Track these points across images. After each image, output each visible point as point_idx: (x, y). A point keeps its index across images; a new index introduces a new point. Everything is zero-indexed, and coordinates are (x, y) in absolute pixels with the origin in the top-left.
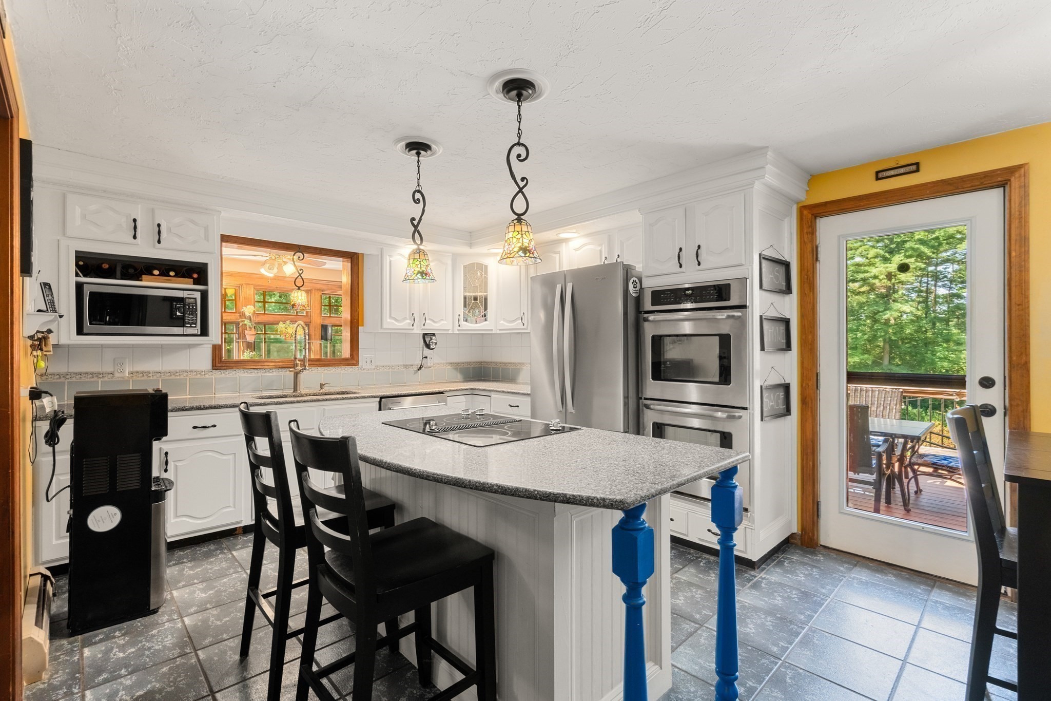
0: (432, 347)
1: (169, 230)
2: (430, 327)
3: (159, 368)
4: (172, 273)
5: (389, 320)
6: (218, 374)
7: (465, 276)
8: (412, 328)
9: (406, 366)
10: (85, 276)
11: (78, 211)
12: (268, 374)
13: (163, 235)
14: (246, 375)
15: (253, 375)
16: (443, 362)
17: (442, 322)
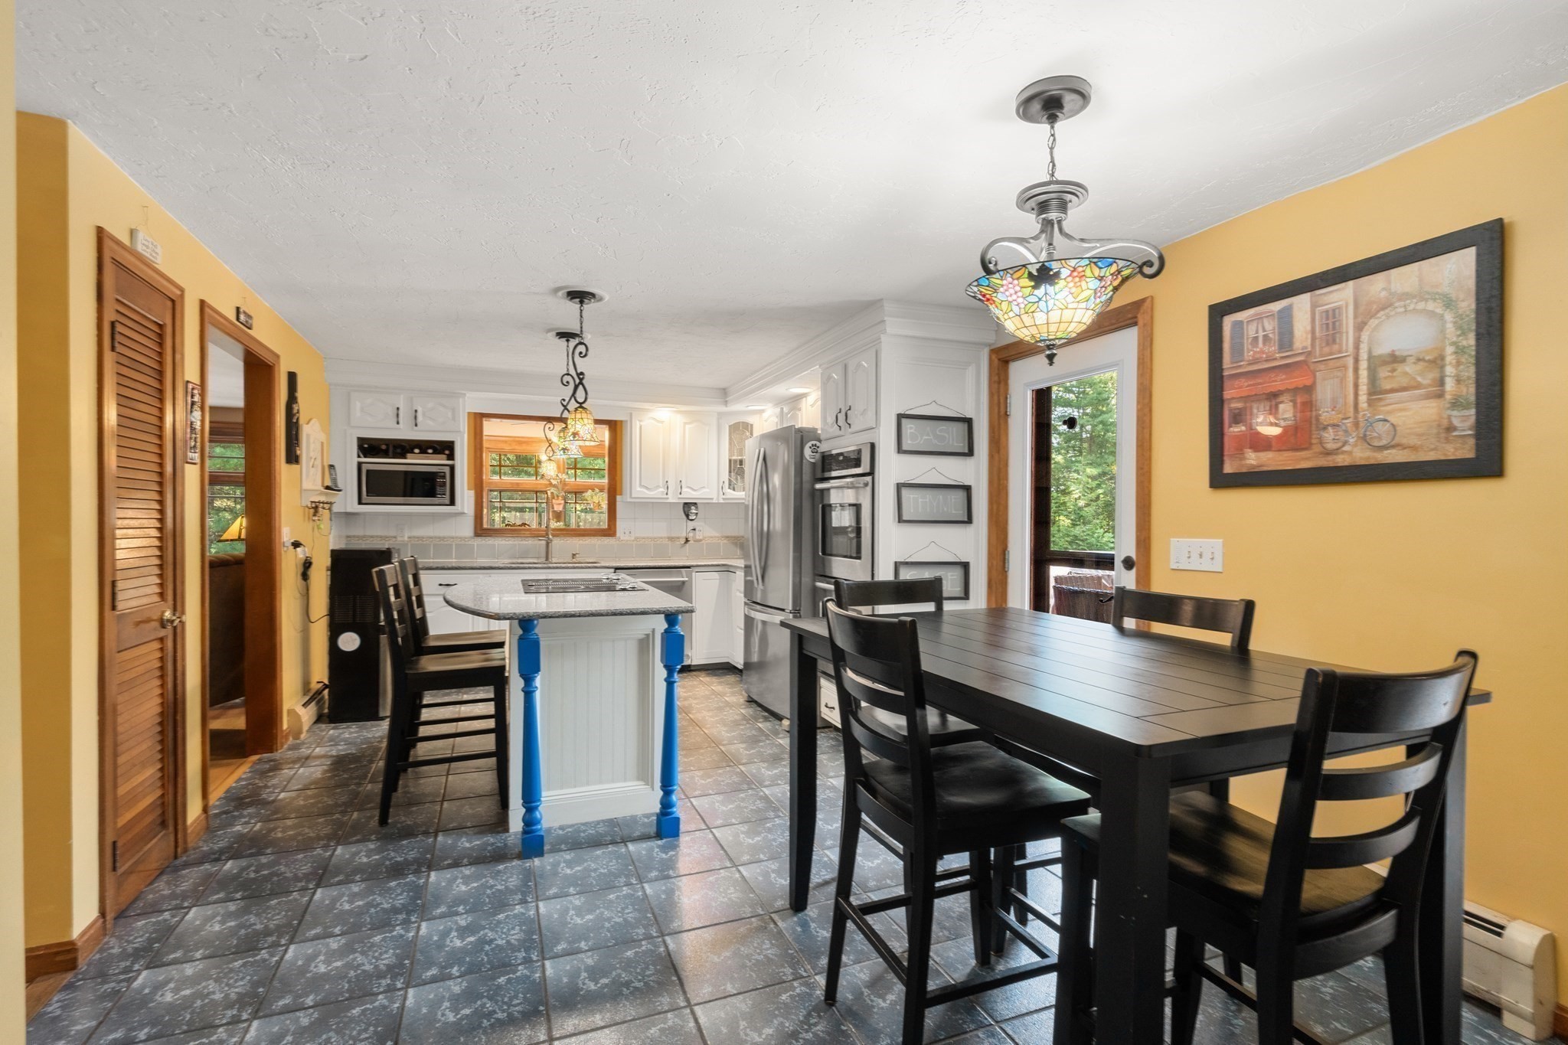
0: (690, 518)
1: (424, 414)
2: (689, 495)
3: (431, 534)
4: (430, 451)
5: (639, 489)
6: (480, 541)
7: (730, 439)
8: (665, 496)
9: (671, 539)
10: (365, 457)
11: (358, 404)
12: (524, 542)
13: (420, 418)
14: (504, 542)
15: (511, 542)
16: (717, 535)
17: (705, 490)
